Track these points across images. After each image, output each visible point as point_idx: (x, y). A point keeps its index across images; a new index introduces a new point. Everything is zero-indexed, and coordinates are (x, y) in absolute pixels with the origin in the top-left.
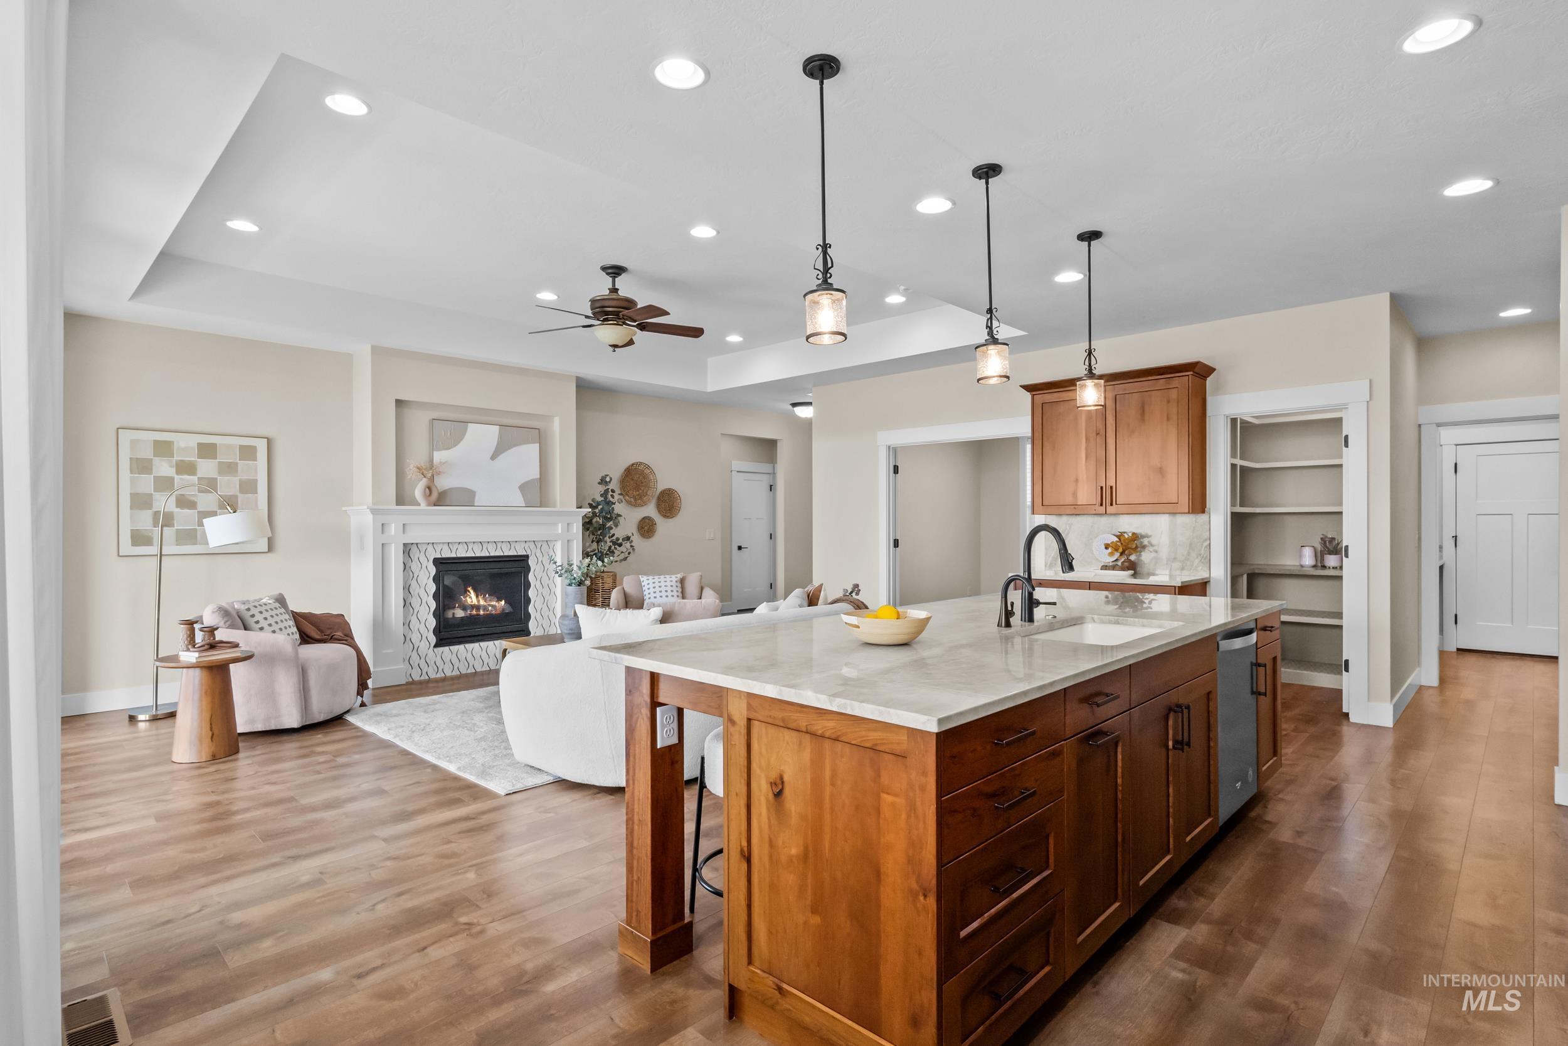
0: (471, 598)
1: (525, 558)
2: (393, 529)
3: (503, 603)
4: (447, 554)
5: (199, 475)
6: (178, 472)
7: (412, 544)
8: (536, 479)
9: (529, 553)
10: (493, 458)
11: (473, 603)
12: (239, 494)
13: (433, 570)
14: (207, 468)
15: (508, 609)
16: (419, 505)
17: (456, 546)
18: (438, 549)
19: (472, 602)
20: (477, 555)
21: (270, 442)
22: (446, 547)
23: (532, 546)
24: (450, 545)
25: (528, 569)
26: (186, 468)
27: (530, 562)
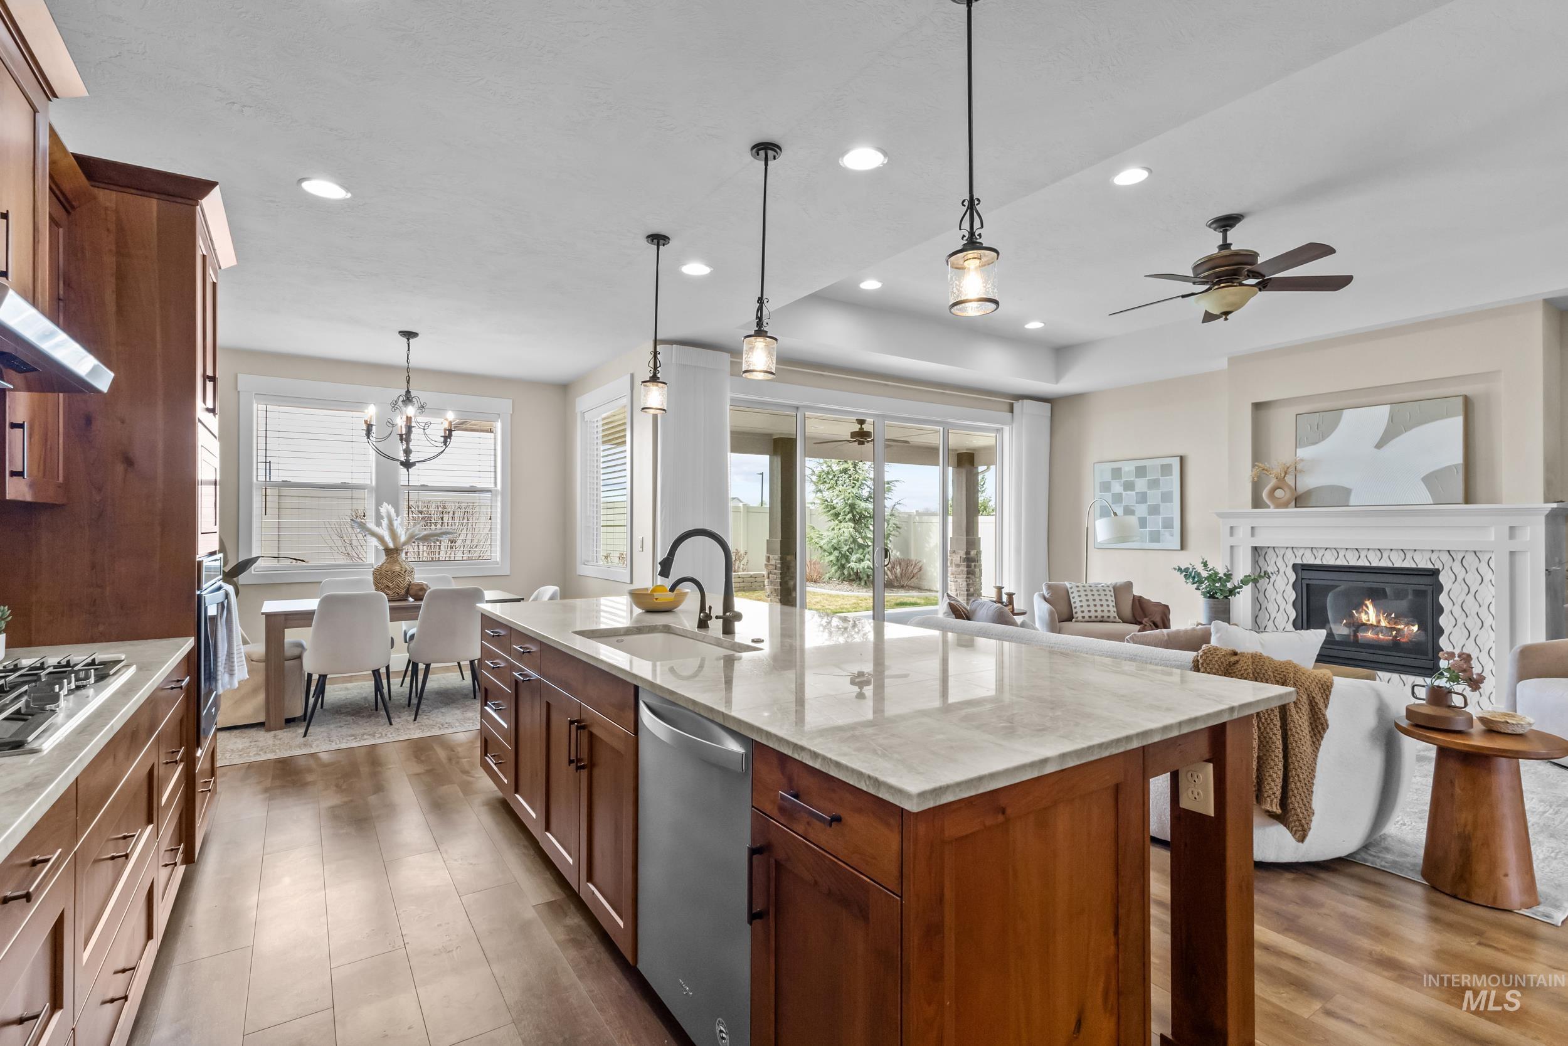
0: (1367, 613)
1: (1435, 573)
2: (1243, 532)
3: (1415, 628)
4: (1309, 560)
5: (1137, 490)
6: (1125, 490)
7: (1269, 547)
8: (1456, 466)
9: (1438, 566)
10: (1379, 446)
11: (1370, 622)
12: (1161, 503)
13: (1292, 577)
14: (1141, 485)
15: (1422, 637)
16: (1269, 507)
17: (1321, 553)
18: (1299, 553)
19: (1369, 620)
20: (1350, 564)
21: (1182, 459)
22: (1308, 553)
23: (1445, 557)
24: (1314, 550)
25: (1439, 588)
26: (1129, 486)
27: (1442, 578)
